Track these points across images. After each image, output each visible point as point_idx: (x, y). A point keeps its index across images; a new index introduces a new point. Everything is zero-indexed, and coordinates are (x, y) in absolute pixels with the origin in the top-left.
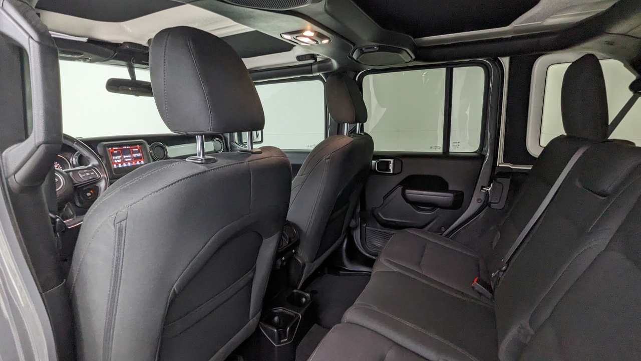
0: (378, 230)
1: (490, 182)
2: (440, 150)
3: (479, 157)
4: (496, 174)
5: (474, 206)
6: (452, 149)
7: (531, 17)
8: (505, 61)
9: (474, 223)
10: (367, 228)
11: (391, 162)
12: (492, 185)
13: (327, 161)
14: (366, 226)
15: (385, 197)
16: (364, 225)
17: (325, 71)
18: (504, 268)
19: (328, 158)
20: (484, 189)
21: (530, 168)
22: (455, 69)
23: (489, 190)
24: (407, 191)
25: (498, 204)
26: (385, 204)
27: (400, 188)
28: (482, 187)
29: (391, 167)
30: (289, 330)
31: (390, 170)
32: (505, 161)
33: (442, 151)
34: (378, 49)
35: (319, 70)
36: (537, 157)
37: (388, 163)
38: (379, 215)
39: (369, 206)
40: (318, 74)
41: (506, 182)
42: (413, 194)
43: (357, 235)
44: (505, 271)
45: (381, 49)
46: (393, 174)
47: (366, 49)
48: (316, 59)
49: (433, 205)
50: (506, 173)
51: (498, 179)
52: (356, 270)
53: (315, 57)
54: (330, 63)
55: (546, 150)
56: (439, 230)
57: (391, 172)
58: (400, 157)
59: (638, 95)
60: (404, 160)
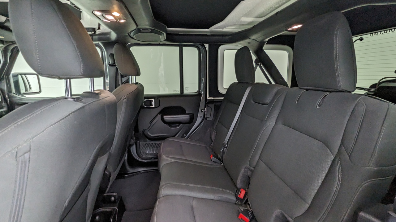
0: (148, 143)
1: (205, 107)
2: (179, 92)
3: (199, 95)
4: (208, 103)
5: (199, 120)
6: (185, 91)
7: (219, 27)
8: (207, 46)
9: (199, 129)
10: (141, 143)
11: (152, 100)
12: (206, 109)
13: (125, 100)
14: (140, 142)
15: (151, 122)
16: (139, 142)
17: (102, 41)
18: (226, 146)
19: (125, 99)
20: (203, 111)
21: (223, 99)
22: (183, 48)
23: (205, 111)
24: (165, 116)
25: (210, 118)
26: (151, 127)
27: (160, 116)
28: (202, 110)
29: (153, 103)
30: (113, 220)
31: (153, 106)
32: (210, 96)
33: (180, 93)
34: (150, 31)
35: (99, 40)
36: (225, 94)
37: (151, 101)
38: (148, 134)
39: (141, 129)
40: (97, 42)
41: (213, 106)
42: (167, 118)
43: (133, 149)
44: (227, 147)
45: (152, 31)
46: (155, 107)
47: (143, 30)
48: (95, 32)
49: (178, 123)
50: (212, 102)
51: (209, 105)
52: (136, 171)
53: (95, 30)
54: (108, 36)
55: (229, 90)
56: (183, 137)
57: (154, 106)
58: (158, 98)
59: (257, 65)
60: (161, 99)
